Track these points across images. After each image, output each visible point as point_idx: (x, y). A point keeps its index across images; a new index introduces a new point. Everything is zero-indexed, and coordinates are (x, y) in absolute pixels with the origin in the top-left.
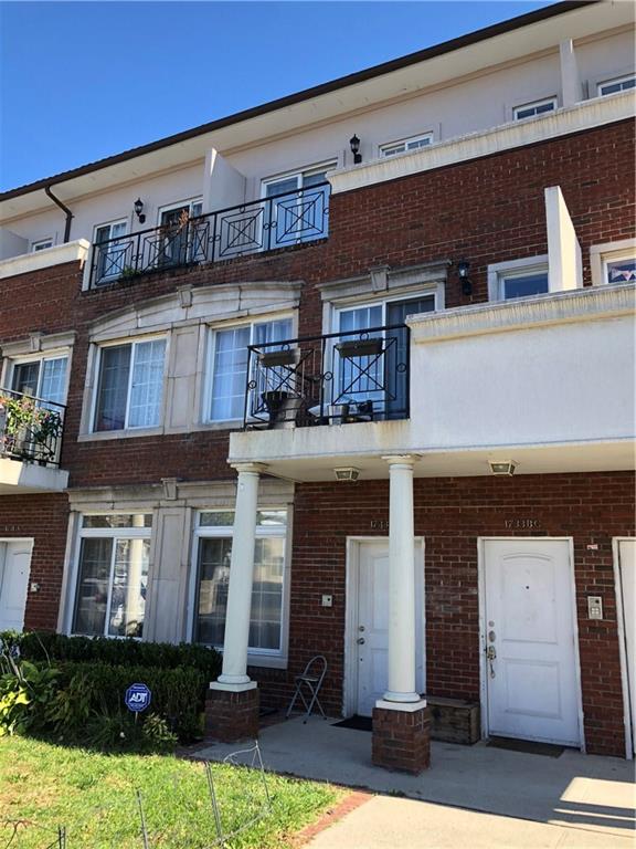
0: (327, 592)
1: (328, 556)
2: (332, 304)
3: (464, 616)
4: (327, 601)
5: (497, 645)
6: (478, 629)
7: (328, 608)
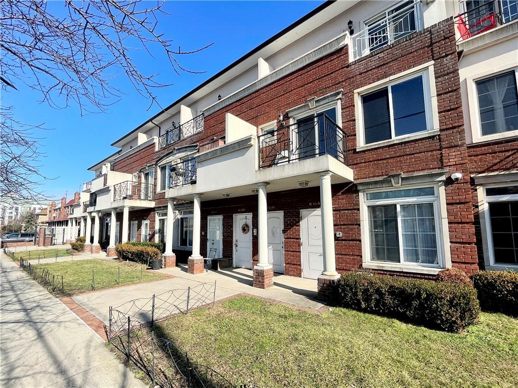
5: (238, 243)
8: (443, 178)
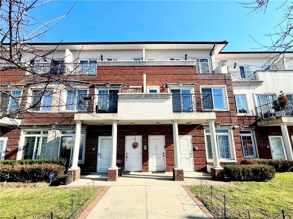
0: (94, 147)
1: (94, 140)
2: (97, 88)
3: (122, 151)
4: (94, 149)
5: (128, 155)
6: (125, 153)
7: (94, 151)
8: (232, 127)
